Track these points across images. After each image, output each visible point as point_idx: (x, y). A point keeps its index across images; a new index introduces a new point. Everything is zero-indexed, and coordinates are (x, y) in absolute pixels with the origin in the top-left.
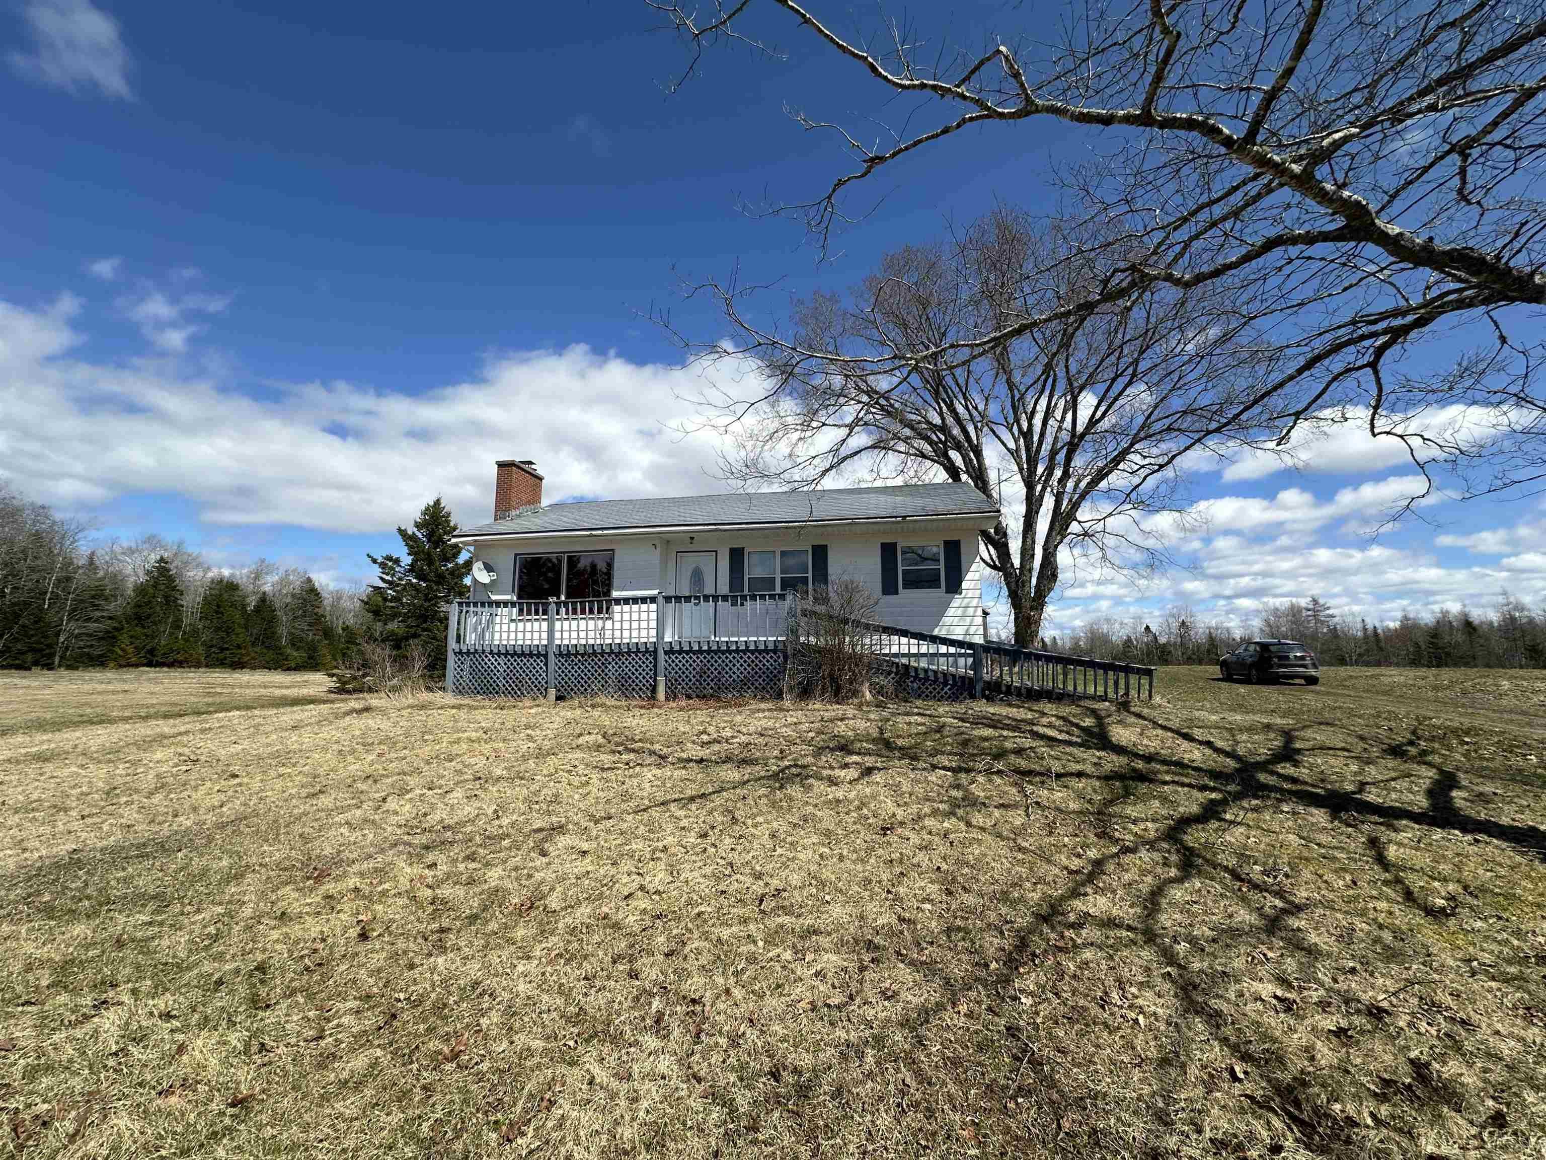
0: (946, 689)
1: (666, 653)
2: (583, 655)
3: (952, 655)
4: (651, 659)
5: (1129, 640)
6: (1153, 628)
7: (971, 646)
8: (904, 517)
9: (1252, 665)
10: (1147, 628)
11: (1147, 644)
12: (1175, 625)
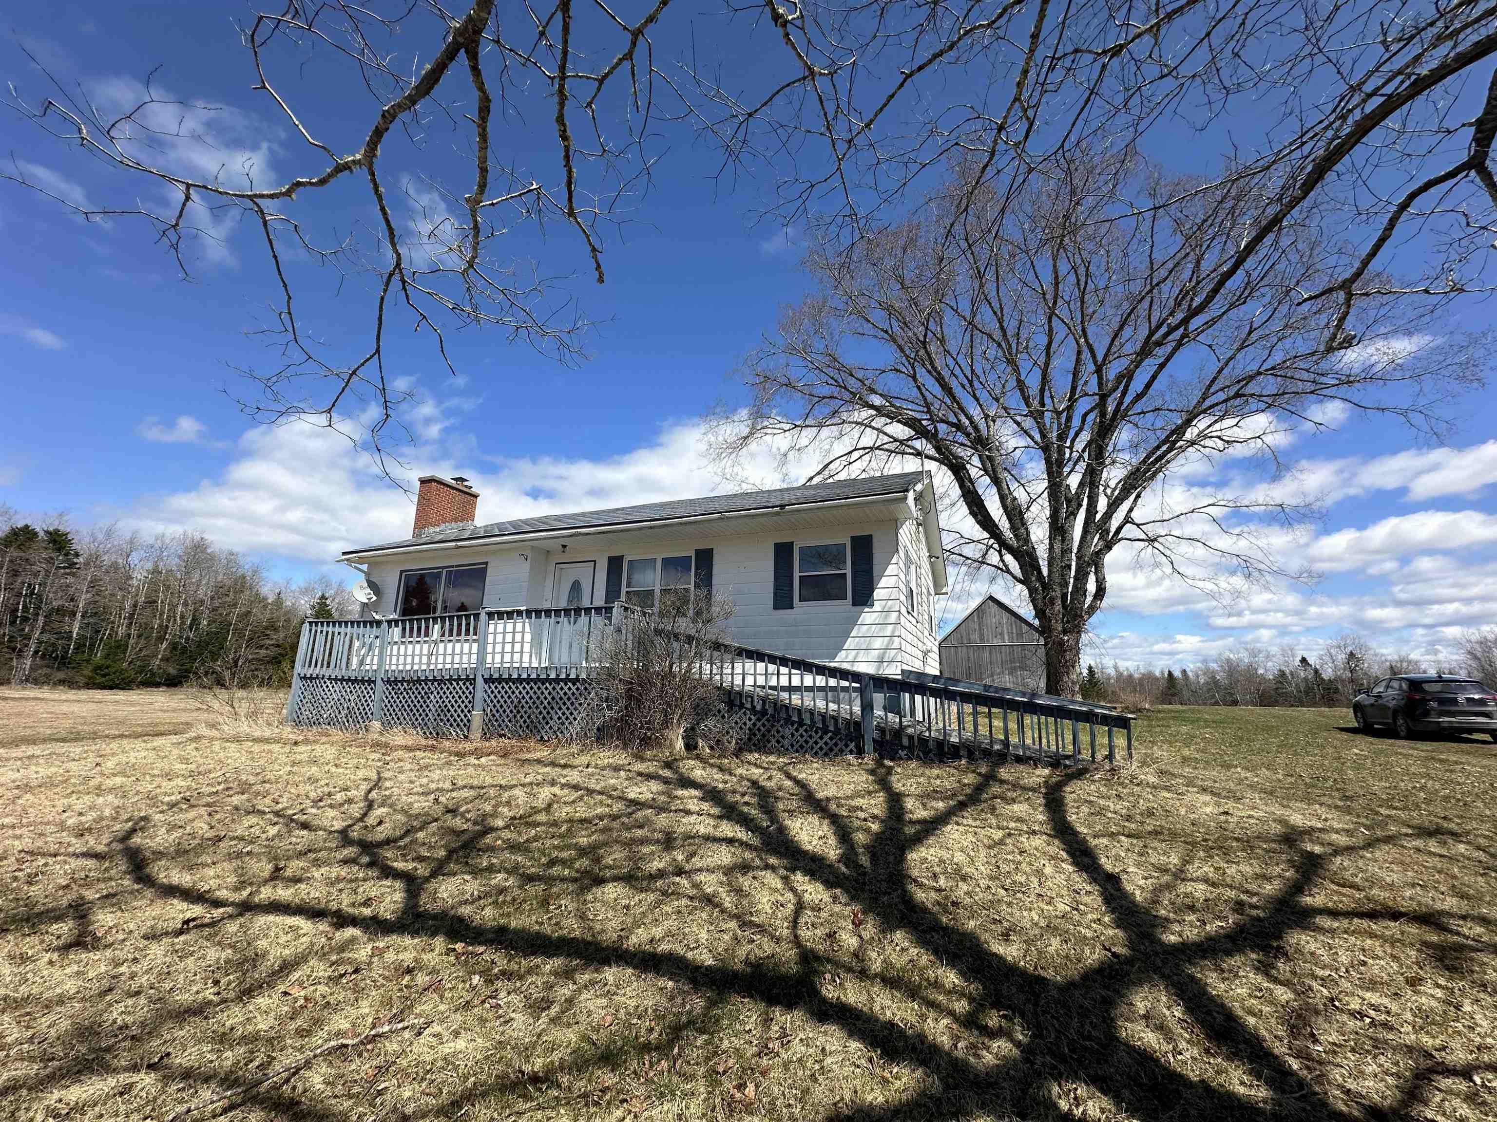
0: (826, 738)
1: (486, 681)
2: (408, 682)
3: (833, 689)
4: (471, 688)
5: (1282, 674)
6: (1311, 661)
7: (856, 676)
8: (782, 507)
9: (1395, 712)
10: (1304, 660)
11: (1306, 679)
12: (1341, 657)
